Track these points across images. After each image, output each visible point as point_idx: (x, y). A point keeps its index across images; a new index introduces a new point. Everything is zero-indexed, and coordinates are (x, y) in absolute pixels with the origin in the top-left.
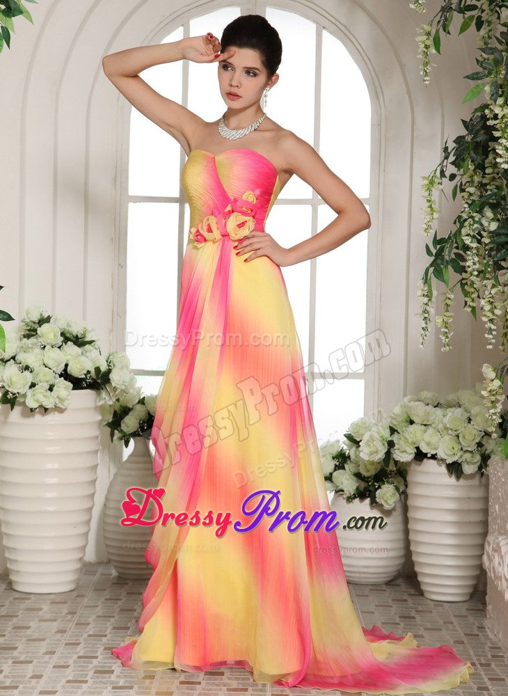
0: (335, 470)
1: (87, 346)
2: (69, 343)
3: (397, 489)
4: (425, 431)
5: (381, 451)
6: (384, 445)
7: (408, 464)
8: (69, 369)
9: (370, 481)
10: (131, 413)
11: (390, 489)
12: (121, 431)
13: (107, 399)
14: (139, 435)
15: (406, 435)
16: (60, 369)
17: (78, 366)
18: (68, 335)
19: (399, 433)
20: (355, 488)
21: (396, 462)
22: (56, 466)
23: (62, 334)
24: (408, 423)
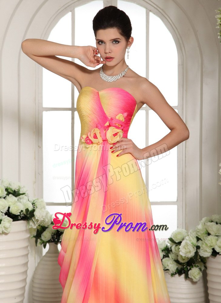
0: (164, 258)
1: (21, 196)
2: (10, 195)
3: (200, 269)
4: (217, 240)
5: (192, 251)
6: (194, 248)
7: (208, 258)
8: (10, 210)
9: (185, 265)
10: (47, 230)
11: (197, 270)
12: (41, 240)
13: (33, 225)
14: (52, 242)
15: (206, 242)
16: (5, 210)
17: (16, 208)
18: (9, 191)
19: (201, 240)
20: (176, 269)
21: (200, 257)
22: (4, 265)
23: (7, 190)
24: (207, 235)
